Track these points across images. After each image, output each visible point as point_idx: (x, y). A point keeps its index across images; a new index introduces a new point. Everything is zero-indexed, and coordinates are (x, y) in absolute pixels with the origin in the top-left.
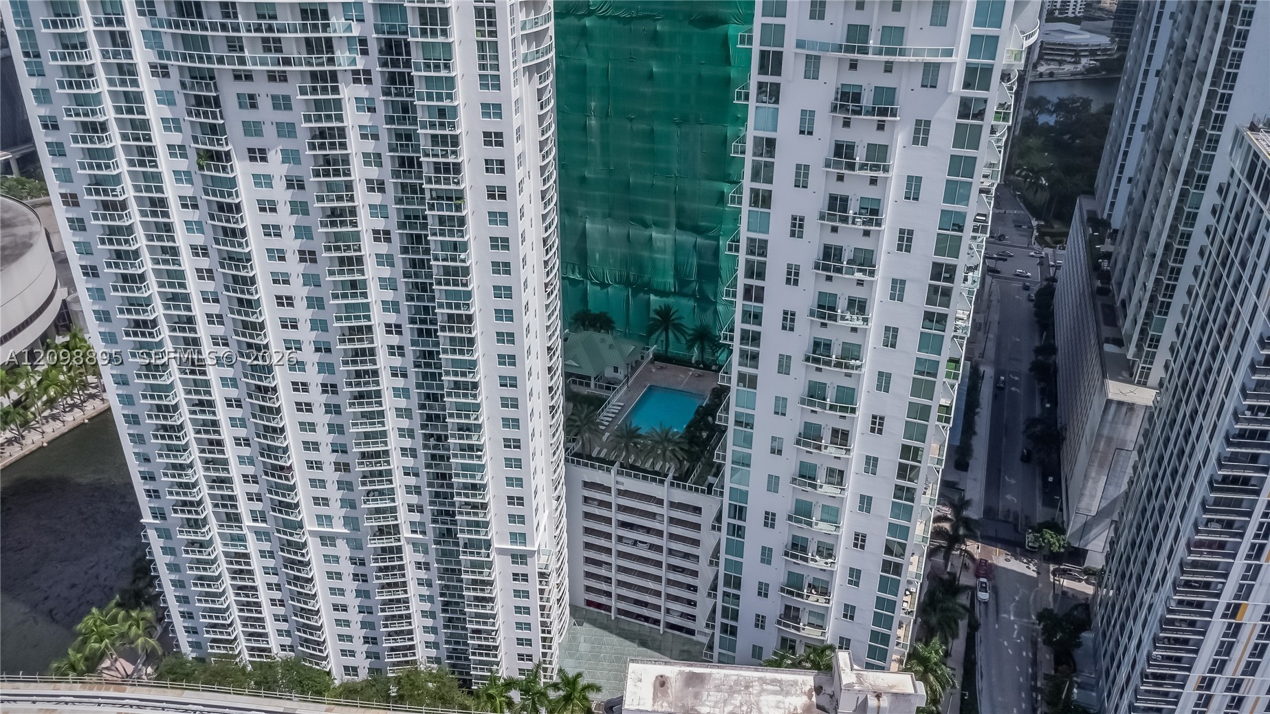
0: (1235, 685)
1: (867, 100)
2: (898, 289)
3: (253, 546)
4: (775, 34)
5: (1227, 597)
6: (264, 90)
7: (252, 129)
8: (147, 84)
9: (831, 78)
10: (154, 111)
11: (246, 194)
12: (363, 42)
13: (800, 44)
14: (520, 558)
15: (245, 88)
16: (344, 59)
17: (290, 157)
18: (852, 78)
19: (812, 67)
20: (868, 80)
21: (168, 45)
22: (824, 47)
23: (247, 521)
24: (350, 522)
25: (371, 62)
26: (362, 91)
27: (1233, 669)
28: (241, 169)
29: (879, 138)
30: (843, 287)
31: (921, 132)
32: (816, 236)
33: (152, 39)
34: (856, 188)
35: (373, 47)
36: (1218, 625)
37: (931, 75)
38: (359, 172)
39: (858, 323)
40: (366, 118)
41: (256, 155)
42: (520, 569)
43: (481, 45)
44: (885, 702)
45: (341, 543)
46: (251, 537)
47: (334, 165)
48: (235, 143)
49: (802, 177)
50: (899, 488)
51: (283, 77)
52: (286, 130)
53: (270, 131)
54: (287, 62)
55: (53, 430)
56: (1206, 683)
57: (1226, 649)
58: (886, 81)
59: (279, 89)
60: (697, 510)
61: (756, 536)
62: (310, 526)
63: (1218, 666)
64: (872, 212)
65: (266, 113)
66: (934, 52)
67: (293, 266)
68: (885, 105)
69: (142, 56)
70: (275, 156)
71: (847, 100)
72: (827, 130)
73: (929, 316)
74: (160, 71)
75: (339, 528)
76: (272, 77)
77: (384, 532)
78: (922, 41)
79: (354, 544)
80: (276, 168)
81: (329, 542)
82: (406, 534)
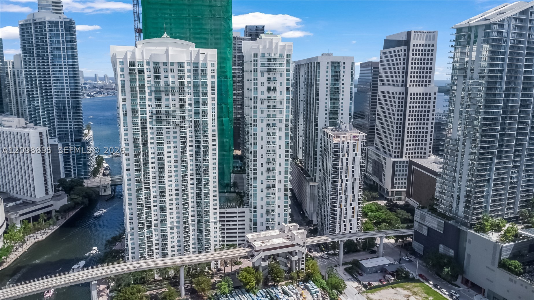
0: (344, 222)
1: (271, 125)
2: (280, 156)
3: (154, 233)
4: (256, 116)
5: (338, 204)
6: (171, 130)
7: (168, 138)
8: (149, 131)
9: (266, 122)
10: (149, 136)
11: (165, 150)
12: (191, 121)
13: (260, 117)
15: (168, 130)
16: (188, 124)
17: (175, 142)
18: (269, 122)
19: (262, 121)
20: (271, 122)
21: (155, 123)
22: (265, 118)
23: (153, 227)
24: (178, 222)
25: (193, 124)
26: (190, 129)
27: (343, 219)
28: (165, 146)
29: (274, 131)
30: (271, 157)
31: (280, 129)
32: (266, 148)
33: (151, 123)
34: (271, 139)
35: (193, 122)
36: (338, 209)
37: (280, 121)
38: (188, 144)
39: (275, 163)
40: (190, 134)
42: (215, 226)
43: (212, 120)
44: (293, 227)
45: (175, 228)
46: (153, 231)
47: (183, 142)
48: (165, 140)
49: (262, 139)
50: (285, 194)
51: (176, 128)
52: (175, 137)
53: (172, 138)
54: (177, 125)
56: (340, 222)
57: (341, 214)
58: (274, 122)
59: (175, 130)
60: (244, 212)
62: (168, 225)
63: (340, 218)
64: (274, 143)
65: (172, 134)
66: (281, 117)
67: (173, 164)
68: (274, 126)
69: (149, 126)
70: (172, 143)
71: (268, 125)
72: (266, 131)
73: (286, 160)
74: (152, 128)
75: (175, 224)
76: (173, 128)
77: (186, 222)
78: (279, 116)
79: (178, 228)
80: (172, 144)
81: (172, 228)
82: (190, 222)
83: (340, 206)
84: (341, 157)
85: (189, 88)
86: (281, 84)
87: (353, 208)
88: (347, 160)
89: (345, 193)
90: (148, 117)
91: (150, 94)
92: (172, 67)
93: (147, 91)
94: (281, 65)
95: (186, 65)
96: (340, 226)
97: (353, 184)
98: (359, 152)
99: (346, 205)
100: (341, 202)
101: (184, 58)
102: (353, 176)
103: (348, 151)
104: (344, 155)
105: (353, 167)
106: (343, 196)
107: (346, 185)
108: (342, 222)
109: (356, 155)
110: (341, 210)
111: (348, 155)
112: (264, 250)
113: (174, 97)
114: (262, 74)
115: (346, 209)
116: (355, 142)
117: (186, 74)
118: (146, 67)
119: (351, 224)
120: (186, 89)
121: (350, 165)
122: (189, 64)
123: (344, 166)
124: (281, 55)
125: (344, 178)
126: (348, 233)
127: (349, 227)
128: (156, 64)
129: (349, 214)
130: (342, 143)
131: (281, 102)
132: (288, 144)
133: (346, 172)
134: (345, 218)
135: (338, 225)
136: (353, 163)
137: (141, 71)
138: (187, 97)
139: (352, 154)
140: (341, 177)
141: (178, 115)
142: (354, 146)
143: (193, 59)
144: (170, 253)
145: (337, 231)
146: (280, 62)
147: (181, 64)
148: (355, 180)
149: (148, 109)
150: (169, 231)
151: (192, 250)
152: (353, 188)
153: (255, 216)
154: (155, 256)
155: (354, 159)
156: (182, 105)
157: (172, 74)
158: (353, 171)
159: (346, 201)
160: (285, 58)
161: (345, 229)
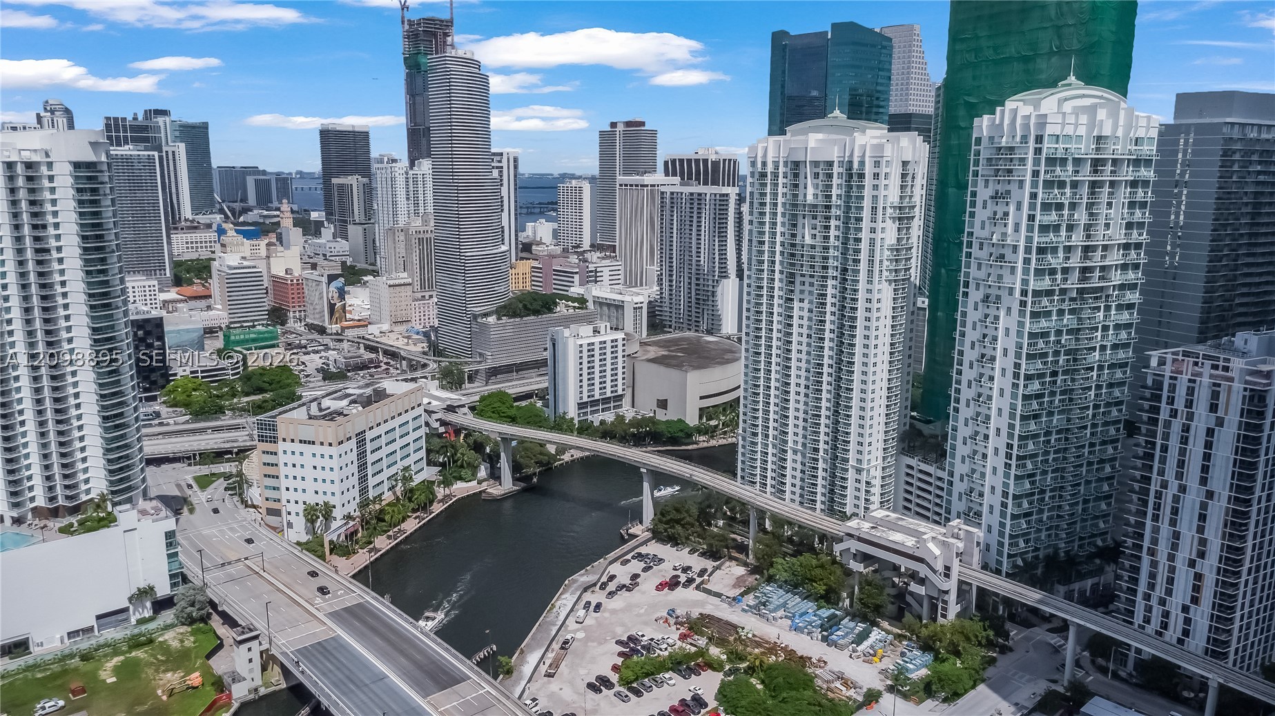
0: (1162, 602)
1: (993, 299)
2: (1003, 372)
4: (967, 275)
5: (1146, 544)
6: (807, 280)
7: (802, 292)
8: (777, 276)
9: (983, 290)
10: (777, 284)
11: (796, 313)
12: (836, 267)
13: (974, 279)
14: (859, 471)
15: (803, 279)
16: (831, 272)
17: (811, 302)
18: (988, 291)
19: (977, 286)
20: (993, 292)
21: (785, 265)
22: (982, 280)
24: (804, 445)
25: (838, 274)
26: (834, 282)
27: (1159, 591)
28: (796, 304)
29: (996, 312)
30: (986, 370)
31: (1009, 311)
32: (978, 349)
33: (782, 262)
35: (839, 269)
36: (1146, 559)
37: (1011, 291)
38: (829, 308)
39: (991, 386)
40: (833, 291)
41: (801, 301)
42: (858, 477)
45: (799, 454)
46: (770, 446)
48: (796, 297)
49: (974, 326)
50: (1006, 464)
51: (813, 276)
52: (811, 293)
53: (807, 293)
54: (815, 272)
55: (724, 442)
57: (1152, 576)
58: (998, 292)
59: (812, 280)
61: (959, 487)
62: (790, 444)
64: (995, 340)
65: (807, 288)
66: (1012, 284)
67: (804, 339)
68: (998, 301)
69: (778, 267)
70: (806, 301)
71: (987, 299)
72: (982, 309)
74: (781, 272)
75: (799, 447)
76: (810, 276)
77: (816, 450)
78: (1007, 280)
79: (804, 456)
80: (806, 305)
81: (795, 452)
82: (821, 453)
83: (1152, 552)
84: (1164, 415)
85: (838, 207)
86: (1019, 206)
87: (1198, 577)
88: (1186, 429)
89: (1173, 523)
90: (778, 253)
91: (784, 215)
92: (816, 170)
93: (780, 209)
94: (1023, 161)
95: (836, 164)
96: (1149, 609)
97: (1204, 506)
98: (1233, 418)
99: (1171, 558)
100: (1155, 541)
101: (834, 155)
102: (1204, 481)
103: (1189, 404)
104: (1174, 413)
105: (1207, 457)
106: (1165, 529)
107: (1176, 499)
108: (1154, 602)
109: (1220, 422)
110: (1154, 564)
111: (1190, 417)
112: (860, 539)
113: (814, 222)
114: (987, 181)
115: (1172, 570)
116: (1219, 385)
117: (835, 181)
118: (781, 169)
119: (1187, 621)
120: (833, 210)
121: (1196, 449)
122: (841, 163)
123: (1174, 444)
124: (1025, 138)
125: (1170, 475)
126: (1174, 641)
127: (1180, 625)
128: (797, 164)
129: (1182, 587)
130: (1171, 378)
131: (1015, 248)
132: (1021, 348)
133: (1181, 464)
134: (1169, 592)
135: (1140, 603)
136: (1208, 445)
137: (776, 175)
138: (833, 223)
139: (1202, 419)
140: (1161, 472)
141: (818, 253)
142: (1215, 395)
143: (847, 154)
144: (788, 496)
145: (1138, 619)
146: (1020, 154)
147: (830, 164)
148: (1210, 495)
149: (779, 239)
150: (790, 455)
151: (819, 506)
152: (1202, 518)
153: (950, 493)
154: (769, 489)
155: (1210, 432)
156: (827, 238)
157: (816, 181)
158: (1205, 469)
159: (1175, 547)
160: (1032, 144)
161: (1165, 626)
